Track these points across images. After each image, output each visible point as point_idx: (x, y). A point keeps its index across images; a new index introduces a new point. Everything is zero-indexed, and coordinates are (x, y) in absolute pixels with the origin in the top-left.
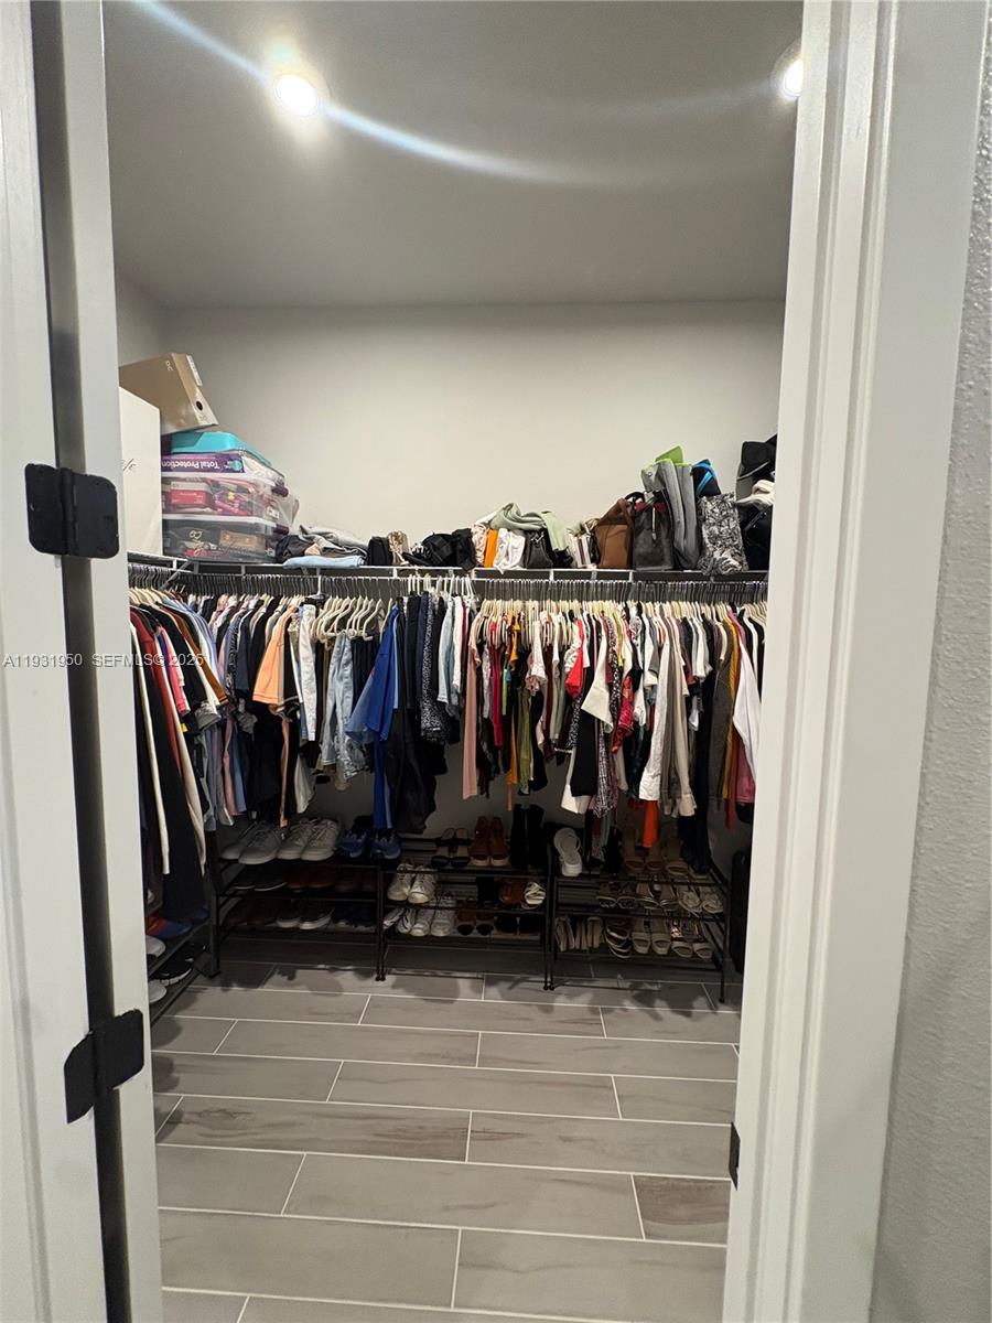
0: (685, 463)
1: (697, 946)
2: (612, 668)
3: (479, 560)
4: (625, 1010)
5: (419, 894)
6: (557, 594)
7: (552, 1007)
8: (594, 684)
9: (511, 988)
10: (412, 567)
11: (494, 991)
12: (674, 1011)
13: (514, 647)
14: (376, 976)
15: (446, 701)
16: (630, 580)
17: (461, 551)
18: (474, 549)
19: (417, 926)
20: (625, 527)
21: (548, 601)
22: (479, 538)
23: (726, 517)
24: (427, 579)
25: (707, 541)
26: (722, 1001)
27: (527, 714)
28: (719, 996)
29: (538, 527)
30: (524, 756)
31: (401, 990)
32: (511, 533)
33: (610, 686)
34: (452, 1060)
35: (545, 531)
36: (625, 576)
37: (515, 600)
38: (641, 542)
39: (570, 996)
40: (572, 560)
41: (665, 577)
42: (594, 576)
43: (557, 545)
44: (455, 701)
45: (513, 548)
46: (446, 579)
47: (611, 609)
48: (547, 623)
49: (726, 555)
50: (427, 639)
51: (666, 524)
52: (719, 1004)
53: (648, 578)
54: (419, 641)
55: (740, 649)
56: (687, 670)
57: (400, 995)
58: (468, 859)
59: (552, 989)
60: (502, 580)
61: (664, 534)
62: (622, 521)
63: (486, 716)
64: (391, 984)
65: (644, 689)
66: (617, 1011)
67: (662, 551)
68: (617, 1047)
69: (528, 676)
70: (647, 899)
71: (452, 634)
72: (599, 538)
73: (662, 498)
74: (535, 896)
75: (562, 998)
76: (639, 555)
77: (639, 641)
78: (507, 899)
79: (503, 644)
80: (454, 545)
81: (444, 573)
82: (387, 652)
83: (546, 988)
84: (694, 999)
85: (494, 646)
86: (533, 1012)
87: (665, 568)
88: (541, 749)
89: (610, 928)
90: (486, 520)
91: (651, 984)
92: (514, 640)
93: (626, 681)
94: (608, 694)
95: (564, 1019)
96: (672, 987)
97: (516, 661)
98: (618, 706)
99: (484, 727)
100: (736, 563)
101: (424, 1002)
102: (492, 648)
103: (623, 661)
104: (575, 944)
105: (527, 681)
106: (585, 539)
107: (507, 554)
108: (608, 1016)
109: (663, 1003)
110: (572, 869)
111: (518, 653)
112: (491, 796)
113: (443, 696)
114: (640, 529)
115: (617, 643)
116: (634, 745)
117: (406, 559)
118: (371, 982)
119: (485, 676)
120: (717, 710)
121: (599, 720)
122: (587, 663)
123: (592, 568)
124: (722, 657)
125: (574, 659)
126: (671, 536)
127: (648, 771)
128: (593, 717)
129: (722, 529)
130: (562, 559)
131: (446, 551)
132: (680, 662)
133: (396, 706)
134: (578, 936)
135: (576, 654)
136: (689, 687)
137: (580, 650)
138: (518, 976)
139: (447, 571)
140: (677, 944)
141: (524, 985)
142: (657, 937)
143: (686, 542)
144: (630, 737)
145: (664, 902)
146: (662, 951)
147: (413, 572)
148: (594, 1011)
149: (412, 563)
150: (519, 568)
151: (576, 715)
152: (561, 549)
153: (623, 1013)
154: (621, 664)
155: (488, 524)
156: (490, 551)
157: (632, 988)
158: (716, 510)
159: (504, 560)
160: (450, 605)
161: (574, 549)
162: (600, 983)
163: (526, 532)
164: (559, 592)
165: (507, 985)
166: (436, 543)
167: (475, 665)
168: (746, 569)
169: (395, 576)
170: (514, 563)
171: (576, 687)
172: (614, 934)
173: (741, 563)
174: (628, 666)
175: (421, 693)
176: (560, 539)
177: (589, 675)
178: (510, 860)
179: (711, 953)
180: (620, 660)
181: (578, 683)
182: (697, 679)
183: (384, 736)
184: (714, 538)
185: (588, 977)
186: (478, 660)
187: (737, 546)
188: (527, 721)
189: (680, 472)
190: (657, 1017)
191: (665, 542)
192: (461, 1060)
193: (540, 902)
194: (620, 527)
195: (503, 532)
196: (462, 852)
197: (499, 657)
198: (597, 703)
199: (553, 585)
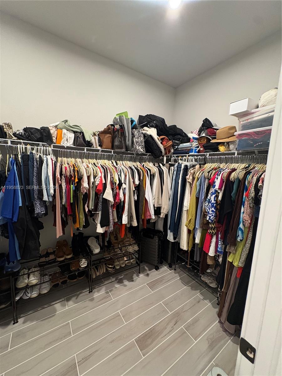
0: (129, 117)
1: (132, 261)
2: (112, 183)
3: (54, 141)
4: (116, 288)
5: (33, 280)
6: (88, 157)
7: (93, 298)
8: (107, 189)
9: (77, 298)
10: (19, 141)
11: (71, 303)
12: (129, 282)
13: (76, 177)
14: (13, 322)
15: (48, 200)
16: (112, 153)
17: (45, 136)
18: (52, 136)
19: (33, 293)
20: (111, 135)
21: (85, 159)
22: (53, 131)
23: (140, 136)
24: (29, 147)
25: (135, 143)
26: (139, 273)
27: (82, 202)
28: (139, 272)
29: (80, 131)
30: (81, 217)
31: (28, 322)
32: (68, 132)
33: (113, 189)
34: (61, 339)
35: (83, 133)
36: (111, 152)
37: (71, 158)
38: (116, 141)
39: (98, 291)
40: (92, 145)
41: (123, 153)
42: (100, 151)
43: (87, 138)
44: (51, 200)
45: (70, 138)
46: (39, 147)
47: (108, 163)
48: (87, 167)
49: (140, 148)
50: (35, 174)
51: (123, 136)
52: (139, 274)
53: (118, 153)
54: (30, 175)
55: (146, 176)
56: (134, 182)
57: (29, 324)
58: (56, 259)
59: (92, 292)
60: (66, 150)
61: (123, 139)
62: (110, 133)
63: (63, 203)
64: (22, 322)
65: (122, 189)
66: (114, 289)
67: (122, 144)
68: (118, 301)
69: (82, 187)
70: (119, 252)
71: (47, 171)
72: (101, 138)
73: (122, 127)
74: (84, 264)
75: (96, 293)
76: (116, 145)
77: (119, 174)
78: (73, 269)
79: (71, 175)
80: (41, 133)
81: (38, 145)
82: (13, 179)
83: (89, 292)
84: (133, 275)
85: (67, 176)
86: (88, 303)
87: (124, 150)
88: (87, 213)
89: (108, 265)
90: (55, 124)
91: (121, 276)
92: (76, 174)
93: (117, 187)
94: (112, 192)
95: (98, 300)
96: (126, 275)
97: (77, 182)
98: (116, 196)
99: (63, 208)
100: (142, 151)
101: (41, 322)
102: (66, 177)
103: (116, 180)
104: (98, 274)
105: (81, 189)
106: (97, 138)
107: (67, 140)
108: (112, 292)
109: (126, 280)
110: (97, 251)
111: (78, 179)
112: (65, 234)
113: (45, 198)
114: (116, 137)
115: (113, 175)
116: (119, 207)
117: (15, 137)
118: (11, 326)
119: (63, 188)
120: (141, 194)
121: (109, 200)
122: (104, 182)
123: (99, 148)
124: (142, 178)
125: (99, 180)
126: (125, 140)
127: (124, 215)
128: (107, 200)
129: (139, 140)
130: (89, 144)
131: (38, 135)
132: (132, 180)
133: (21, 205)
134: (99, 271)
135: (100, 178)
136: (135, 187)
137: (101, 177)
138: (78, 293)
139: (39, 144)
140: (127, 262)
141: (82, 295)
142: (122, 262)
143: (129, 143)
144: (119, 205)
145: (124, 252)
146: (123, 266)
147: (20, 143)
148: (107, 293)
149: (20, 139)
150: (72, 146)
151: (101, 200)
152: (89, 140)
153: (116, 289)
154: (115, 182)
155: (56, 127)
156: (59, 137)
157: (116, 280)
158: (137, 134)
159: (66, 142)
160: (45, 159)
161: (93, 141)
162: (106, 282)
163: (74, 132)
164: (89, 156)
165: (75, 297)
166: (32, 131)
167: (59, 184)
168: (144, 152)
169: (9, 144)
170: (70, 144)
171: (101, 190)
172: (110, 266)
173: (144, 151)
174: (118, 182)
175: (34, 197)
176: (88, 137)
177: (105, 186)
178: (73, 255)
179: (135, 261)
180: (115, 180)
181: (101, 189)
182: (136, 185)
183: (15, 219)
184: (137, 142)
185: (102, 282)
186: (60, 182)
187: (143, 146)
188: (82, 204)
189: (127, 120)
190: (125, 286)
191: (123, 142)
192: (65, 337)
193: (86, 265)
194: (108, 135)
195: (64, 131)
196: (52, 257)
197: (69, 180)
198: (108, 195)
199: (86, 153)
